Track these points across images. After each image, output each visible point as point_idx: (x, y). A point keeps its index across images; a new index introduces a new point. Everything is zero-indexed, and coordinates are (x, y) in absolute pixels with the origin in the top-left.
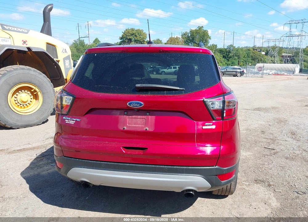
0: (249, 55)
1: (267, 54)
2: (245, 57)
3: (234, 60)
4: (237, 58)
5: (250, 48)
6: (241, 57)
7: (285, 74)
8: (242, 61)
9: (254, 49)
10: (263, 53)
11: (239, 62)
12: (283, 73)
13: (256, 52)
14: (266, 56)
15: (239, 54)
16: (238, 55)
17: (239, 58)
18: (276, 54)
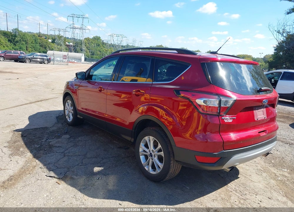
0: (36, 41)
1: (53, 42)
2: (33, 43)
3: (22, 46)
4: (24, 43)
5: (35, 34)
6: (29, 43)
7: (76, 62)
8: (30, 46)
9: (40, 35)
10: (50, 41)
11: (27, 47)
12: (73, 61)
13: (42, 39)
14: (52, 44)
15: (26, 39)
16: (26, 41)
17: (26, 43)
18: (62, 43)
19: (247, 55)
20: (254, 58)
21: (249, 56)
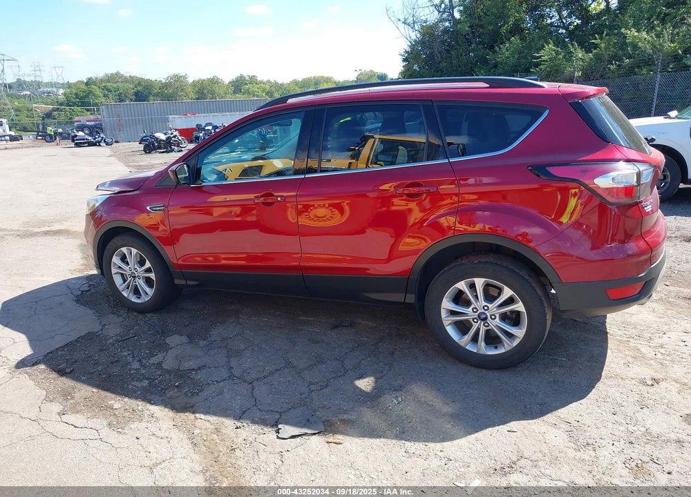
19: (322, 77)
20: (339, 82)
21: (327, 78)
